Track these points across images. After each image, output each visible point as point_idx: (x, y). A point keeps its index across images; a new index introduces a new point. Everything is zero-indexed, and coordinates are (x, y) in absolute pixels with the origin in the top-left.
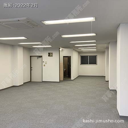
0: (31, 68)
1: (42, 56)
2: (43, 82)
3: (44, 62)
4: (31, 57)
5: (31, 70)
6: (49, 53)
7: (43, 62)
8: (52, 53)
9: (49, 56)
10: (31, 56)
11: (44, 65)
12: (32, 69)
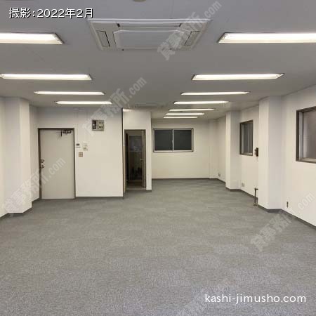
0: (40, 161)
1: (73, 129)
2: (76, 199)
3: (81, 146)
4: (42, 132)
5: (40, 168)
6: (95, 122)
7: (78, 145)
8: (102, 122)
9: (94, 128)
10: (39, 130)
11: (81, 155)
12: (42, 164)
